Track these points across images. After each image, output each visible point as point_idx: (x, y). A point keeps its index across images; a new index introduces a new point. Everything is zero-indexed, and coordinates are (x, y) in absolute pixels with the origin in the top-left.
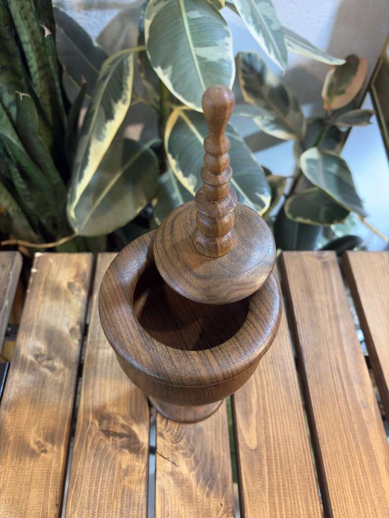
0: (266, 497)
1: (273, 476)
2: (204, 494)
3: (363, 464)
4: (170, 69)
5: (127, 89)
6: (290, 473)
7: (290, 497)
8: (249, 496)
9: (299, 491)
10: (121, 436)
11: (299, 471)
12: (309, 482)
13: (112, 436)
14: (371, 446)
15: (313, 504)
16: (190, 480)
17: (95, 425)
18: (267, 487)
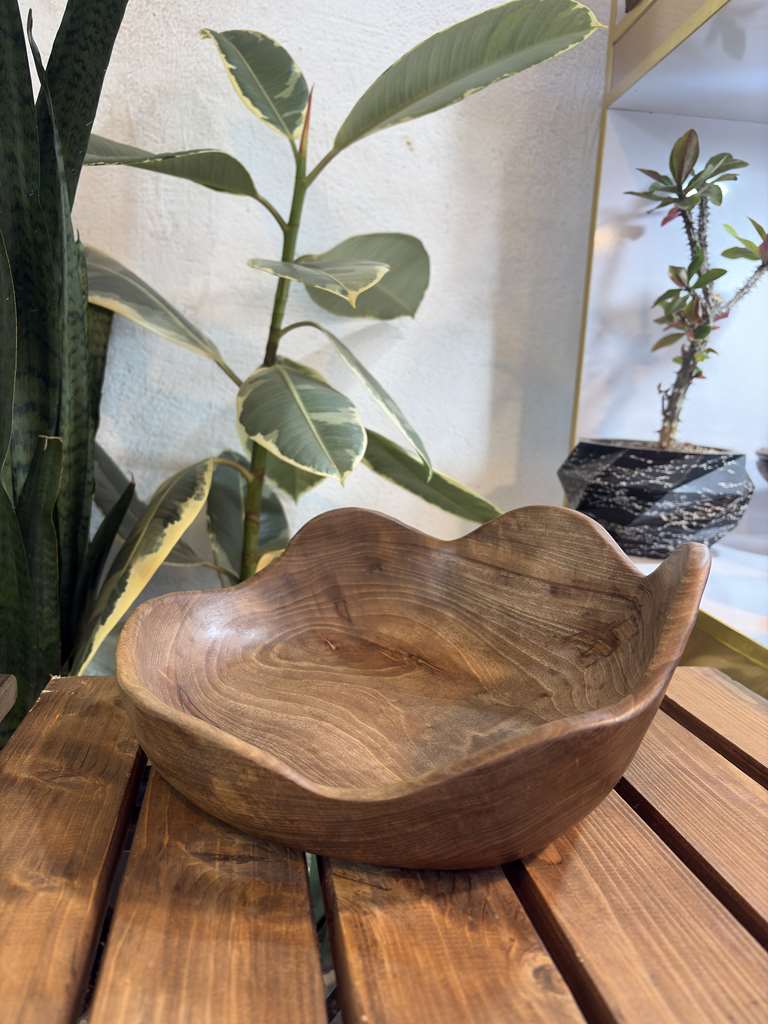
0: (615, 925)
2: (464, 926)
4: (275, 433)
5: (205, 483)
10: (241, 859)
13: (219, 859)
18: (610, 911)
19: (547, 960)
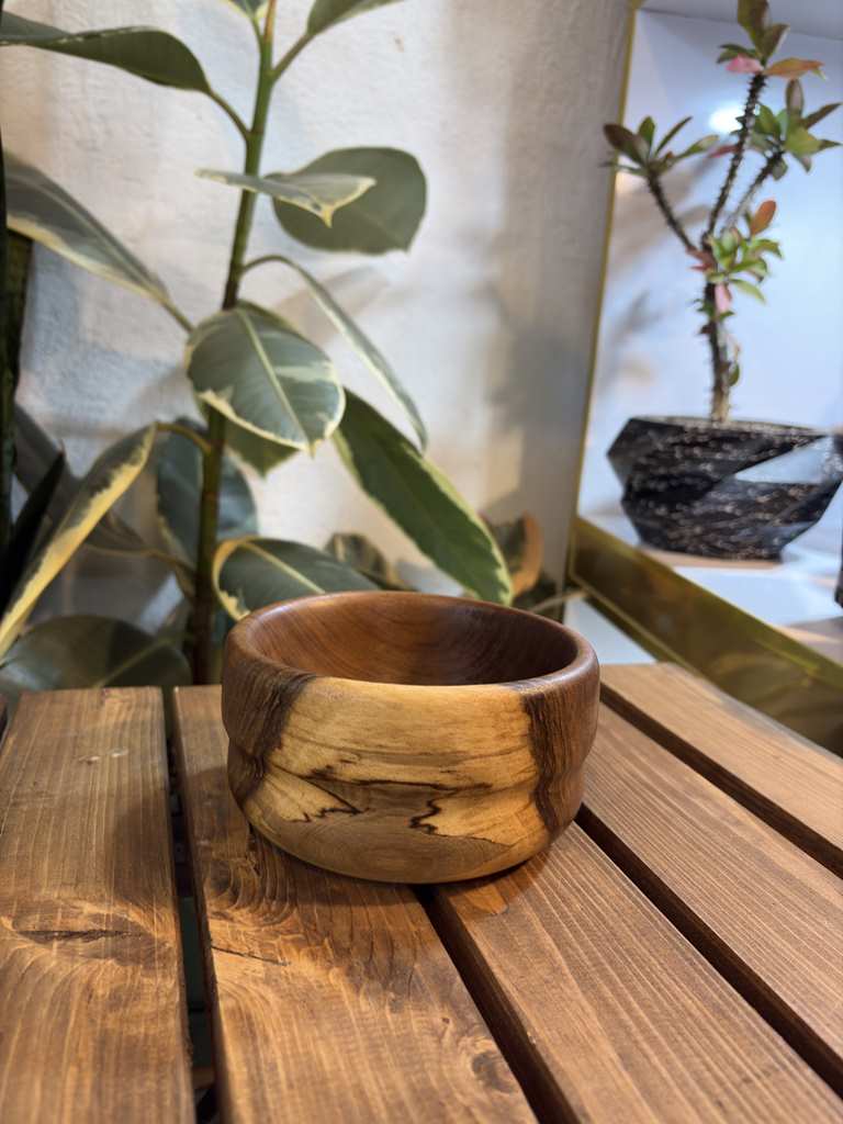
0: (573, 988)
1: (574, 949)
2: (383, 1006)
7: (640, 980)
8: (524, 996)
9: (659, 967)
10: (88, 935)
11: (638, 933)
12: (678, 948)
13: (59, 938)
15: (711, 985)
16: (331, 985)
18: (567, 971)
19: (487, 1045)
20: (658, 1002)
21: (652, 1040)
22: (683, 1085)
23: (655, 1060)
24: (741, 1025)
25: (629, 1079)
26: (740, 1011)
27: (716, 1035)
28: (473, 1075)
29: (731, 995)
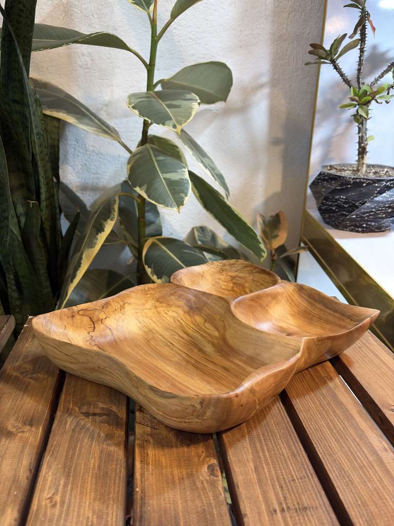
0: (247, 444)
3: (337, 414)
5: (115, 211)
6: (268, 426)
7: (271, 441)
9: (279, 437)
10: (100, 415)
11: (276, 424)
12: (288, 430)
13: (91, 416)
14: (342, 403)
15: (295, 444)
16: (170, 438)
17: (76, 410)
18: (247, 437)
19: (214, 461)
20: (274, 450)
21: (267, 464)
22: (272, 480)
23: (266, 470)
24: (300, 460)
25: (255, 476)
26: (301, 456)
27: (289, 463)
28: (207, 471)
29: (300, 449)
